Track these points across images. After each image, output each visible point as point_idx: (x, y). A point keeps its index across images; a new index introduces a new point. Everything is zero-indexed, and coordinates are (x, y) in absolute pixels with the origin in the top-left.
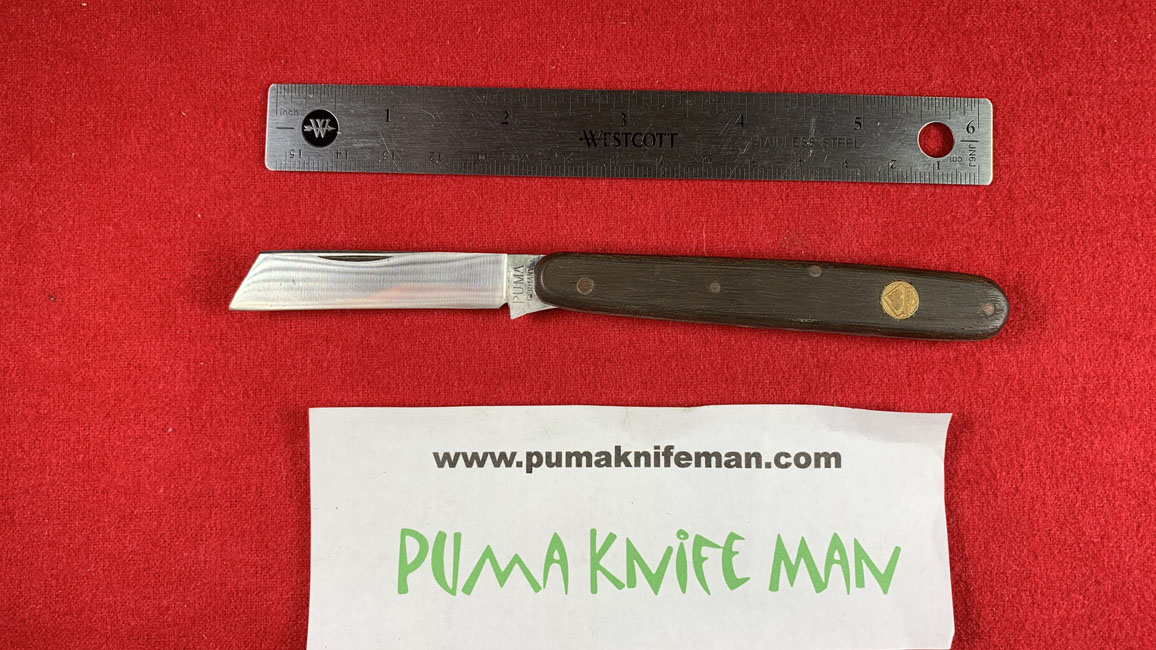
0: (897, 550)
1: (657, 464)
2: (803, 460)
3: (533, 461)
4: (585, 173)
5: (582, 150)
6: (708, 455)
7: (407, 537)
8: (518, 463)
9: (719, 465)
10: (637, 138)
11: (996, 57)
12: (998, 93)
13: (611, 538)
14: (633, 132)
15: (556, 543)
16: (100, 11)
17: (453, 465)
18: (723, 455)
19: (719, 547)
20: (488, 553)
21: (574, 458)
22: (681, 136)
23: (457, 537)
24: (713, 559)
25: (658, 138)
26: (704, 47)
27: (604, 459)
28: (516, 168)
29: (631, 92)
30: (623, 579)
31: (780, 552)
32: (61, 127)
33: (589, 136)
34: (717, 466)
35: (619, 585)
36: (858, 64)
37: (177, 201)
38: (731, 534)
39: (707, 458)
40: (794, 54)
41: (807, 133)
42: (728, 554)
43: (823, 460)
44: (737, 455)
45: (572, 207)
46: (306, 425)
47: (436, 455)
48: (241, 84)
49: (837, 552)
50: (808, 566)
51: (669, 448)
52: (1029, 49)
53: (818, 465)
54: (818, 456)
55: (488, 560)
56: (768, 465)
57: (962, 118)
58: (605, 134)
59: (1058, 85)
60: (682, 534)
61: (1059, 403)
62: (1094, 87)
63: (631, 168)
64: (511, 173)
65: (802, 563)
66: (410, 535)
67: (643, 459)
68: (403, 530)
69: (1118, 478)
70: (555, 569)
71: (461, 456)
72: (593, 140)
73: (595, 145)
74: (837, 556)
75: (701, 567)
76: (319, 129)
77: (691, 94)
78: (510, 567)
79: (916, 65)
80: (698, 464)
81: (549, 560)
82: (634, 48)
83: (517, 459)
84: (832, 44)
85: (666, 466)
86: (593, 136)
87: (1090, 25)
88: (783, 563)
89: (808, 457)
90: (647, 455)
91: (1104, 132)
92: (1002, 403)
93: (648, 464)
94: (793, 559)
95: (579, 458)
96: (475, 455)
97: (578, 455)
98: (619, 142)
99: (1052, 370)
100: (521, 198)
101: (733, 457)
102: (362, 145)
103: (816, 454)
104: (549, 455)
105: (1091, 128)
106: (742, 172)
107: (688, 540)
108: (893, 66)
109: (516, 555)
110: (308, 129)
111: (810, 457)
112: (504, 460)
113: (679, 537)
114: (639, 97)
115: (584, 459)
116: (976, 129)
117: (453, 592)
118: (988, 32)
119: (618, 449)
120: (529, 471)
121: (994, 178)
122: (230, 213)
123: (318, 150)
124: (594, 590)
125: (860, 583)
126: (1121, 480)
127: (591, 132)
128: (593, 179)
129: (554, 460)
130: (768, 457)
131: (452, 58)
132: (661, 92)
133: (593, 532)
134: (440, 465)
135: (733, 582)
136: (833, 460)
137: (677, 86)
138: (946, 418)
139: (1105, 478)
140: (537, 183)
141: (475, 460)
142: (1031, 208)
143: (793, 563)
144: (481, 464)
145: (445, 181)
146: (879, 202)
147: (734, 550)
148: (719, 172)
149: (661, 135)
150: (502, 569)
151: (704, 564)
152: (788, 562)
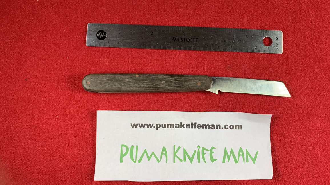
0: (257, 152)
1: (192, 128)
2: (232, 127)
3: (158, 126)
4: (173, 49)
5: (172, 42)
6: (205, 125)
7: (123, 147)
8: (154, 127)
9: (209, 128)
10: (187, 39)
11: (283, 20)
12: (284, 30)
13: (179, 148)
14: (186, 38)
15: (164, 149)
16: (42, 3)
17: (136, 127)
18: (210, 125)
19: (209, 150)
20: (145, 151)
21: (169, 126)
22: (199, 39)
23: (137, 147)
24: (207, 154)
25: (193, 39)
26: (206, 15)
27: (178, 126)
28: (155, 46)
29: (186, 27)
30: (183, 159)
31: (226, 152)
32: (30, 33)
33: (174, 38)
34: (208, 128)
35: (181, 161)
36: (247, 21)
37: (62, 54)
38: (212, 147)
39: (205, 126)
40: (230, 18)
41: (233, 39)
42: (211, 152)
43: (237, 127)
44: (214, 125)
45: (169, 57)
46: (96, 116)
47: (131, 124)
48: (80, 23)
49: (241, 152)
50: (233, 156)
51: (195, 123)
52: (292, 18)
53: (236, 128)
54: (236, 126)
55: (145, 154)
56: (222, 128)
57: (274, 36)
58: (179, 38)
59: (300, 28)
60: (199, 147)
61: (301, 112)
62: (310, 28)
63: (186, 47)
64: (153, 48)
65: (232, 155)
66: (124, 146)
67: (188, 126)
68: (122, 145)
69: (317, 133)
70: (164, 156)
71: (138, 125)
72: (176, 40)
73: (176, 41)
74: (241, 153)
75: (204, 156)
76: (101, 35)
77: (202, 28)
78: (151, 155)
79: (262, 22)
80: (203, 128)
81: (162, 154)
82: (187, 15)
83: (153, 126)
84: (240, 16)
85: (194, 128)
86: (175, 39)
87: (308, 12)
88: (226, 155)
89: (233, 126)
90: (189, 125)
91: (312, 40)
92: (286, 112)
93: (189, 128)
95: (170, 126)
96: (142, 124)
97: (171, 125)
98: (183, 41)
99: (299, 103)
100: (156, 55)
101: (213, 126)
102: (113, 40)
103: (235, 125)
104: (162, 125)
105: (309, 39)
106: (216, 49)
108: (256, 22)
109: (153, 152)
110: (98, 35)
111: (234, 126)
112: (150, 126)
113: (198, 147)
114: (188, 28)
115: (172, 126)
116: (278, 39)
117: (135, 162)
118: (281, 13)
119: (181, 123)
120: (157, 129)
121: (283, 52)
122: (76, 58)
123: (101, 41)
124: (174, 162)
125: (247, 161)
126: (318, 134)
127: (175, 38)
128: (175, 50)
129: (164, 126)
130: (222, 126)
131: (138, 17)
132: (194, 27)
133: (174, 146)
134: (133, 127)
135: (213, 160)
136: (240, 127)
137: (198, 26)
138: (271, 116)
139: (313, 133)
140: (160, 51)
141: (142, 126)
142: (293, 60)
143: (229, 155)
144: (144, 127)
145: (135, 50)
146: (252, 58)
147: (213, 151)
148: (209, 49)
149: (194, 39)
150: (149, 156)
151: (205, 155)
152: (228, 155)
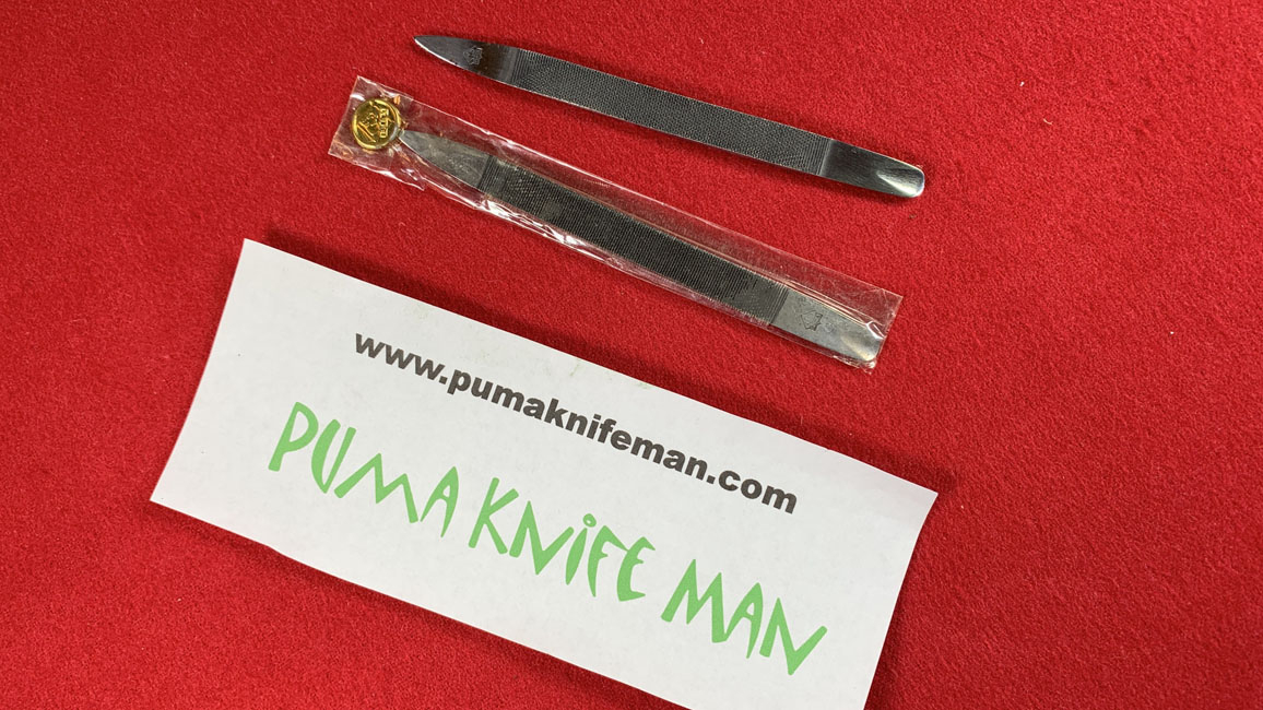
1: (591, 435)
3: (460, 382)
6: (648, 443)
7: (299, 413)
13: (512, 495)
15: (451, 479)
18: (666, 452)
19: (624, 548)
20: (376, 462)
21: (503, 396)
23: (351, 432)
24: (613, 558)
27: (535, 409)
30: (508, 544)
31: (689, 580)
35: (501, 548)
38: (643, 539)
43: (774, 497)
44: (682, 457)
47: (359, 337)
53: (766, 501)
56: (711, 480)
60: (590, 520)
66: (304, 413)
67: (577, 423)
68: (297, 404)
70: (441, 505)
71: (384, 348)
74: (751, 610)
80: (635, 451)
81: (437, 494)
89: (758, 487)
90: (583, 421)
94: (701, 592)
96: (400, 353)
97: (510, 394)
101: (676, 457)
107: (594, 528)
111: (761, 489)
113: (585, 520)
117: (325, 489)
119: (554, 402)
120: (451, 391)
124: (473, 543)
125: (766, 651)
129: (481, 389)
130: (714, 471)
133: (495, 482)
135: (625, 592)
136: (786, 501)
138: (930, 496)
141: (397, 358)
143: (699, 598)
147: (639, 557)
150: (385, 485)
151: (601, 561)
152: (693, 594)
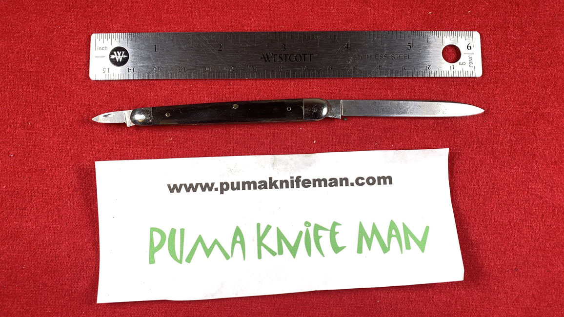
0: (427, 228)
2: (371, 181)
8: (215, 189)
17: (179, 191)
34: (325, 186)
39: (319, 182)
42: (333, 234)
49: (393, 230)
50: (378, 239)
51: (298, 178)
55: (200, 244)
65: (375, 237)
75: (319, 241)
78: (212, 247)
83: (215, 186)
85: (297, 187)
88: (364, 237)
93: (287, 187)
95: (249, 185)
103: (378, 177)
104: (232, 183)
109: (216, 239)
112: (208, 187)
115: (252, 185)
134: (172, 191)
144: (195, 190)
